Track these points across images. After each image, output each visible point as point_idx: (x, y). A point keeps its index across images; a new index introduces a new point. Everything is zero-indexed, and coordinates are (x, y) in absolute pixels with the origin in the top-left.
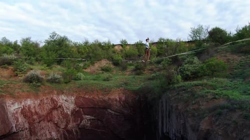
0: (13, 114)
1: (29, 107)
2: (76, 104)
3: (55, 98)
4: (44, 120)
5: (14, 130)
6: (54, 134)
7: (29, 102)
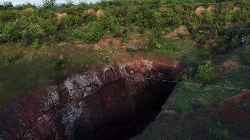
0: (122, 70)
1: (129, 67)
2: (153, 66)
3: (142, 61)
4: (137, 72)
5: (123, 77)
6: (142, 79)
7: (129, 64)
